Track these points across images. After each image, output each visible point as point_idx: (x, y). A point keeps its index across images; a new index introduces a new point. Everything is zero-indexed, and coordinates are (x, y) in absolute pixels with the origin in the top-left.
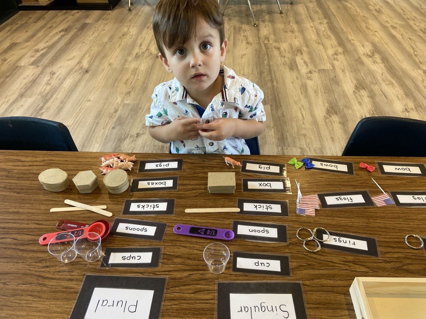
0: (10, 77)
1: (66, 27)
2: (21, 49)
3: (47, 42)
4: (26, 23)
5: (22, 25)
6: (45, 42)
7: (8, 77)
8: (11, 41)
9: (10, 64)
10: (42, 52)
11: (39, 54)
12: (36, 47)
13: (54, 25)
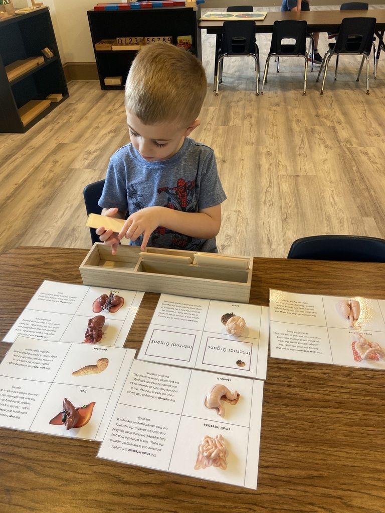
0: (67, 180)
1: (114, 128)
2: (71, 150)
3: (97, 143)
4: (67, 122)
5: (64, 124)
6: (95, 143)
7: (64, 180)
8: (56, 142)
9: (63, 166)
10: (95, 154)
11: (92, 157)
12: (87, 149)
13: (101, 126)
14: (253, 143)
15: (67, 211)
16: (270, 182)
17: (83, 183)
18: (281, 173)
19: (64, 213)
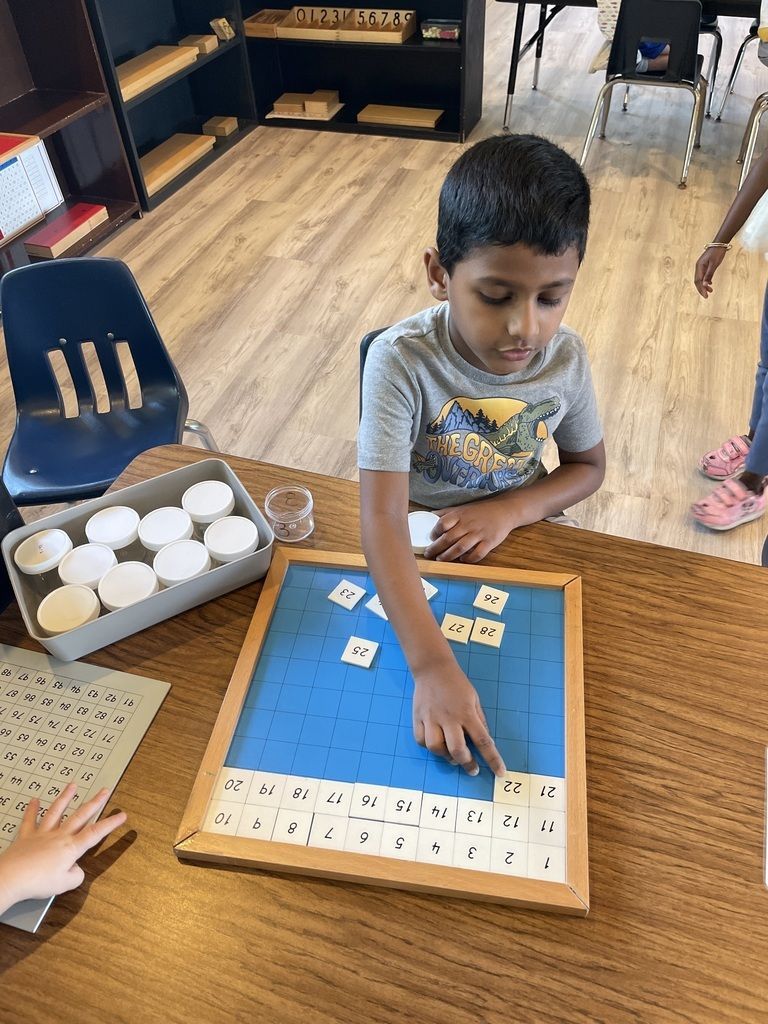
0: (256, 281)
1: (360, 176)
2: (272, 217)
3: (324, 206)
4: (275, 154)
5: (268, 158)
6: (321, 205)
7: (251, 279)
8: (248, 196)
9: (253, 250)
10: (317, 230)
11: (310, 235)
12: (303, 217)
13: (336, 168)
14: (638, 235)
15: (248, 344)
16: (657, 328)
17: (285, 289)
18: (683, 309)
19: (241, 348)
